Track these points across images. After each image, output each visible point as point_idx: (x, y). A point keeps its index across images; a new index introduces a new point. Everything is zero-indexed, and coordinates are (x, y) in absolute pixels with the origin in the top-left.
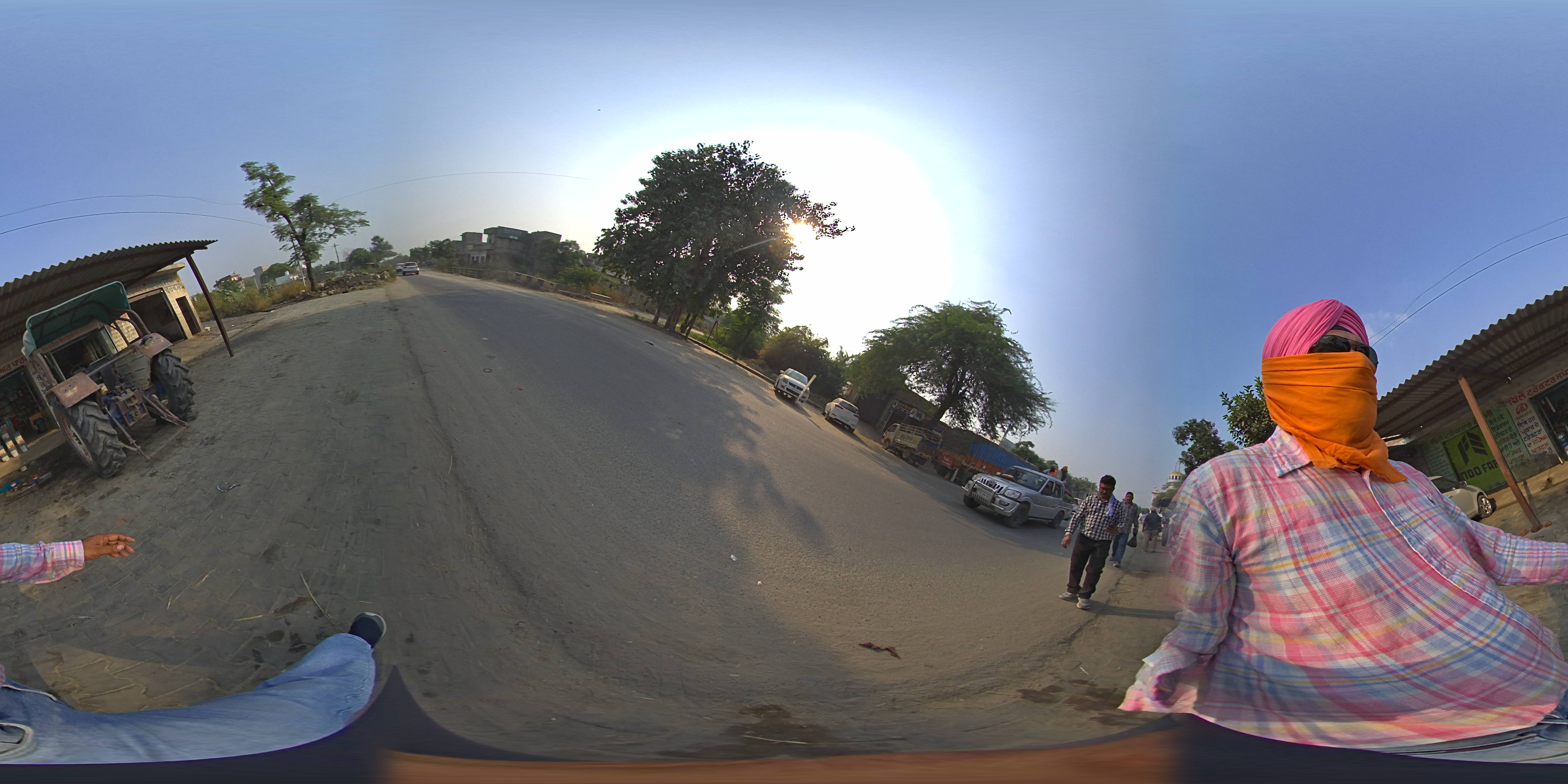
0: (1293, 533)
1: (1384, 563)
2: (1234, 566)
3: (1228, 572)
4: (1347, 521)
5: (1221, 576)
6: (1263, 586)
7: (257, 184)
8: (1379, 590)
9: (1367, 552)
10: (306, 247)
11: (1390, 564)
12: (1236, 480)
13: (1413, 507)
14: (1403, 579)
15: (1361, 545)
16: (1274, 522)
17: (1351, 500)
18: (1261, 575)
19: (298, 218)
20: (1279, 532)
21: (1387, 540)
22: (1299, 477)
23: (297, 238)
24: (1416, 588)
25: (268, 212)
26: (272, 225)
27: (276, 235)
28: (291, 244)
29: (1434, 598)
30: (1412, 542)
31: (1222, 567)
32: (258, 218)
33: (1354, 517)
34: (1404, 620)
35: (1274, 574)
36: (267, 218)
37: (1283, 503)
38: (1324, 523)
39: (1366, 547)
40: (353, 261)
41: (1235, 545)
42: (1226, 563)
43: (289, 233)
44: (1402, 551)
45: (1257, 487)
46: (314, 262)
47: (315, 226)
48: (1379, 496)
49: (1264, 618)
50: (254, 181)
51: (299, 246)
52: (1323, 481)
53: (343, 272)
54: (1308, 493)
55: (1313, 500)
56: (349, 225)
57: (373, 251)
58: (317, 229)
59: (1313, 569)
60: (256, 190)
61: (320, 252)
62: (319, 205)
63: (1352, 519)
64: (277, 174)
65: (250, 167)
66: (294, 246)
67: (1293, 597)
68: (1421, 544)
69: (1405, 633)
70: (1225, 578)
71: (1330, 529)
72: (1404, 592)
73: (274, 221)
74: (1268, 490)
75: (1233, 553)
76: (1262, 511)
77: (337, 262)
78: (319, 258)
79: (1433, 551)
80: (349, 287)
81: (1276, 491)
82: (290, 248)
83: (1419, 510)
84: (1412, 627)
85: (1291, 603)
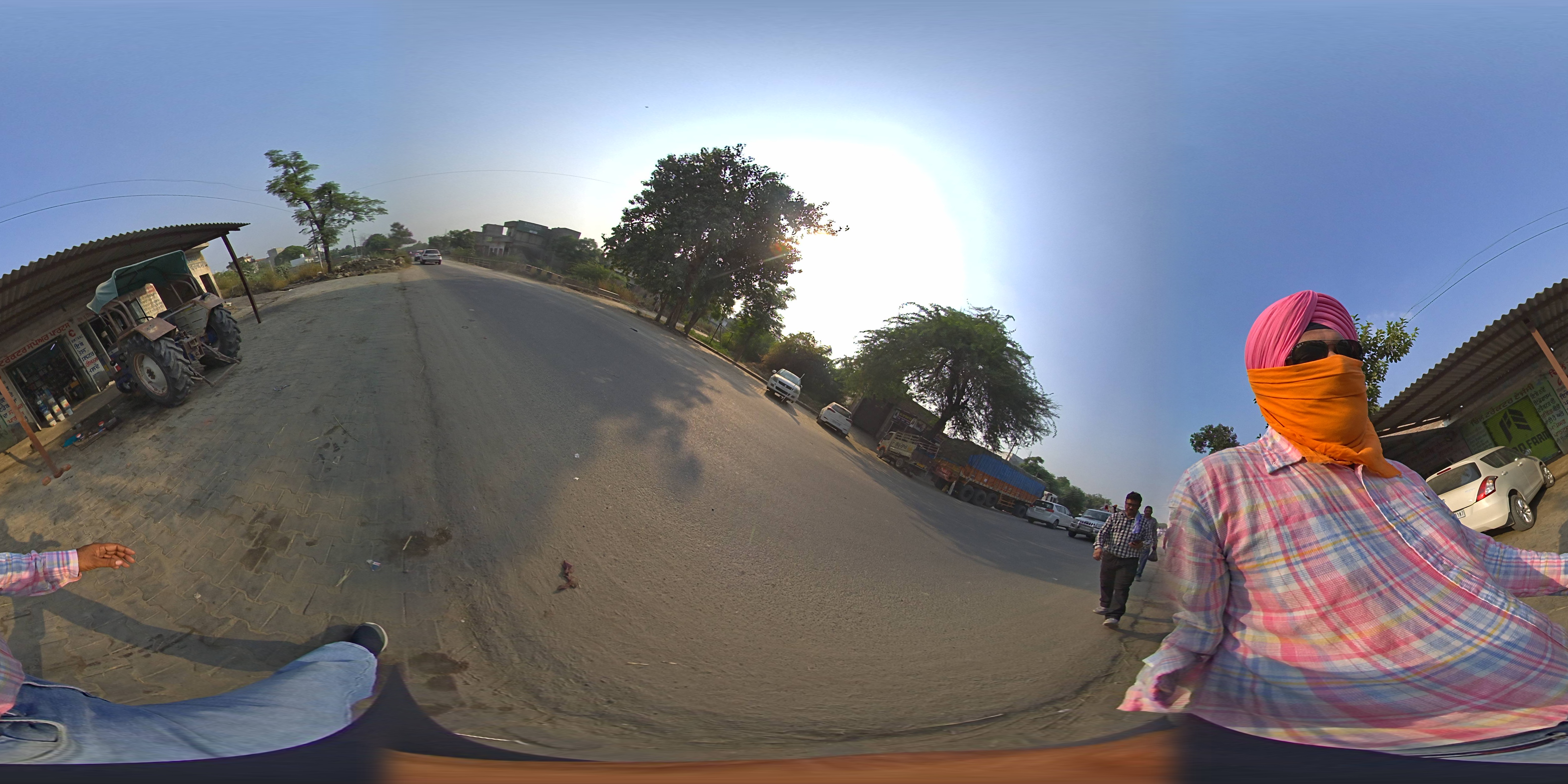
0: (1283, 528)
1: (1378, 558)
2: (1227, 563)
3: (1220, 569)
4: (1340, 515)
5: (1213, 573)
6: (1255, 584)
7: (280, 171)
8: (1371, 586)
9: (1360, 547)
10: (325, 231)
11: (1384, 559)
12: (1228, 477)
13: (1409, 503)
14: (1397, 575)
15: (1354, 540)
16: (1265, 518)
17: (1344, 496)
18: (1252, 573)
19: (318, 204)
20: (1269, 528)
21: (1381, 536)
22: (1291, 473)
23: (316, 222)
24: (1410, 585)
25: (289, 197)
26: (293, 209)
27: (296, 219)
28: (310, 229)
29: (1429, 595)
30: (1407, 537)
31: (1213, 564)
32: (279, 202)
33: (1347, 512)
34: (1399, 618)
35: (1266, 571)
36: (289, 203)
37: (1274, 499)
38: (1315, 518)
39: (1359, 541)
40: (370, 246)
41: (1226, 543)
42: (1219, 560)
43: (309, 218)
44: (1396, 547)
45: (1248, 483)
46: (332, 246)
47: (335, 212)
48: (1372, 490)
49: (1257, 616)
50: (277, 167)
51: (318, 230)
52: (1315, 477)
53: (359, 256)
54: (1300, 489)
55: (1305, 495)
56: (368, 212)
57: (391, 237)
58: (336, 215)
59: (1304, 565)
60: (279, 177)
61: (338, 237)
62: (340, 192)
63: (1345, 514)
64: (301, 162)
65: (273, 155)
66: (313, 230)
67: (1285, 594)
68: (1417, 539)
69: (1400, 632)
70: (1218, 576)
71: (1321, 523)
72: (1398, 589)
73: (294, 206)
74: (1259, 486)
75: (1225, 550)
76: (1253, 506)
77: (353, 246)
78: (336, 242)
79: (1429, 547)
80: (365, 270)
81: (1267, 487)
82: (309, 232)
83: (1415, 505)
84: (1407, 625)
85: (1283, 601)
